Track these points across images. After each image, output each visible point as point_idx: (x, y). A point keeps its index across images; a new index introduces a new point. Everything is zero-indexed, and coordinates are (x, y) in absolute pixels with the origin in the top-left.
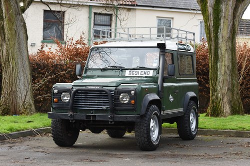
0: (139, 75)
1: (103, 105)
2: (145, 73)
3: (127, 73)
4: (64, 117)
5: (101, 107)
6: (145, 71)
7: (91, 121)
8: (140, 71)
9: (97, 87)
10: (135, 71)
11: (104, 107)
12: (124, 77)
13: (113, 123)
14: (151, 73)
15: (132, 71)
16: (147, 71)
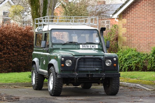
0: (90, 48)
1: (96, 67)
2: (93, 47)
3: (81, 46)
4: (71, 76)
5: (95, 69)
6: (93, 45)
7: (89, 78)
8: (89, 45)
9: (91, 56)
10: (86, 45)
11: (97, 69)
12: (79, 49)
13: (104, 79)
14: (97, 46)
15: (84, 45)
16: (94, 45)
